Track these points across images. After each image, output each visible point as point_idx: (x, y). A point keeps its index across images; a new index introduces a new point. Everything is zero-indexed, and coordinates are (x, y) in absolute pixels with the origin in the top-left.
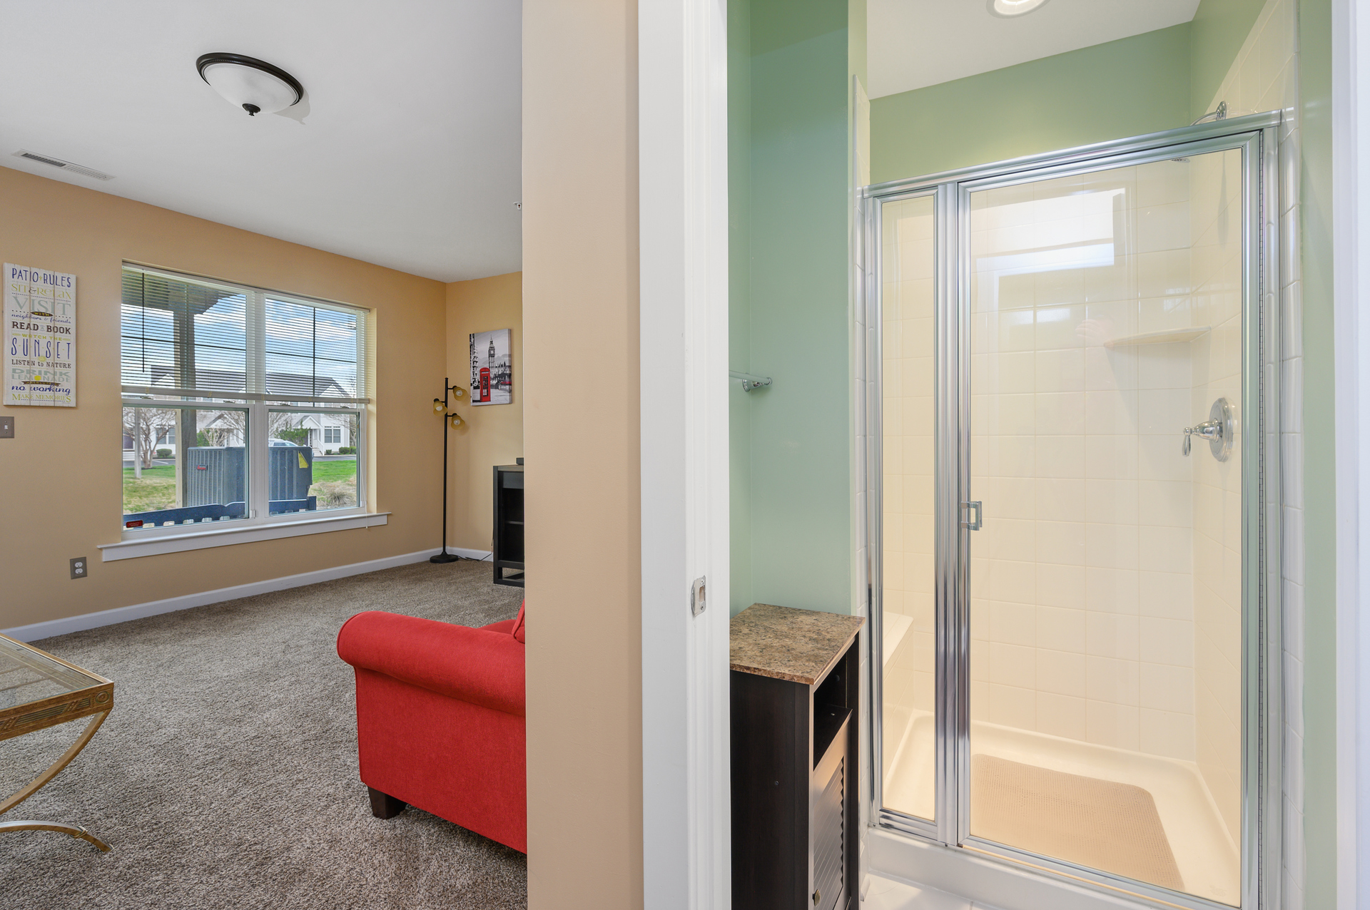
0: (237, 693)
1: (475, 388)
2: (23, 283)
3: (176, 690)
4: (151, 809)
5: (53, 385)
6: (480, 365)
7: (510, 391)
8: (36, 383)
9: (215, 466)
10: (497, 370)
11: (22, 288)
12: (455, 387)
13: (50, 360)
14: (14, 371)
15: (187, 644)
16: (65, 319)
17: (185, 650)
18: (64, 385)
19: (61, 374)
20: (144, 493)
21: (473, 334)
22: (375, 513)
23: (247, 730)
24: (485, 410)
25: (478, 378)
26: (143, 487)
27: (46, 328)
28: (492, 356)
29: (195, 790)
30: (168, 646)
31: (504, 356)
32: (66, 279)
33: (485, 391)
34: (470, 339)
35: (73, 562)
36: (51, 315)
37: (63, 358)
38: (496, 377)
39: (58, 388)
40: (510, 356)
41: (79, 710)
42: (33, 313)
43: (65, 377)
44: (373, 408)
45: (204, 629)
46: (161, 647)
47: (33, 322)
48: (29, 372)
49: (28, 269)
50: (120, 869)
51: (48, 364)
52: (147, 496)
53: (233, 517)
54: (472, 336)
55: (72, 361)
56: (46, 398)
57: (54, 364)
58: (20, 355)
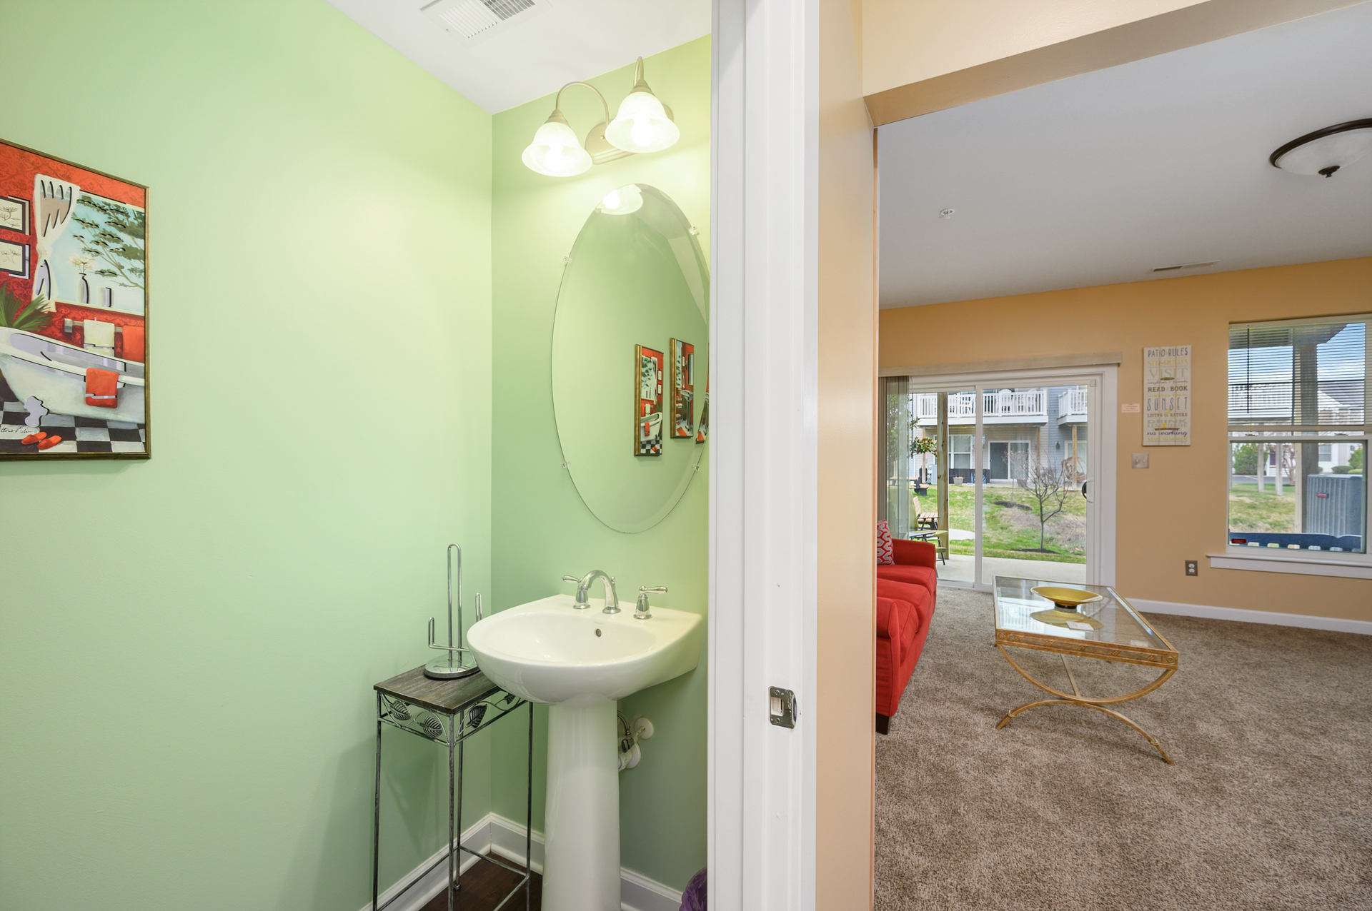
0: (1312, 713)
2: (1155, 359)
3: (1254, 687)
4: (1208, 759)
5: (1174, 430)
8: (1163, 429)
9: (1337, 495)
11: (1155, 363)
13: (1173, 412)
14: (1149, 422)
15: (1277, 655)
16: (1183, 380)
17: (1273, 660)
18: (1183, 430)
19: (1180, 421)
20: (1285, 510)
23: (1312, 748)
26: (1284, 504)
27: (1170, 389)
29: (1245, 765)
30: (1259, 651)
32: (1184, 350)
35: (1187, 563)
36: (1173, 379)
37: (1182, 410)
39: (1178, 432)
41: (1155, 661)
42: (1162, 379)
43: (1183, 423)
45: (1298, 648)
46: (1252, 650)
47: (1162, 385)
48: (1158, 421)
49: (1158, 348)
50: (1176, 780)
51: (1171, 415)
52: (1287, 513)
53: (1346, 549)
55: (1188, 411)
56: (1170, 439)
57: (1175, 415)
58: (1153, 411)
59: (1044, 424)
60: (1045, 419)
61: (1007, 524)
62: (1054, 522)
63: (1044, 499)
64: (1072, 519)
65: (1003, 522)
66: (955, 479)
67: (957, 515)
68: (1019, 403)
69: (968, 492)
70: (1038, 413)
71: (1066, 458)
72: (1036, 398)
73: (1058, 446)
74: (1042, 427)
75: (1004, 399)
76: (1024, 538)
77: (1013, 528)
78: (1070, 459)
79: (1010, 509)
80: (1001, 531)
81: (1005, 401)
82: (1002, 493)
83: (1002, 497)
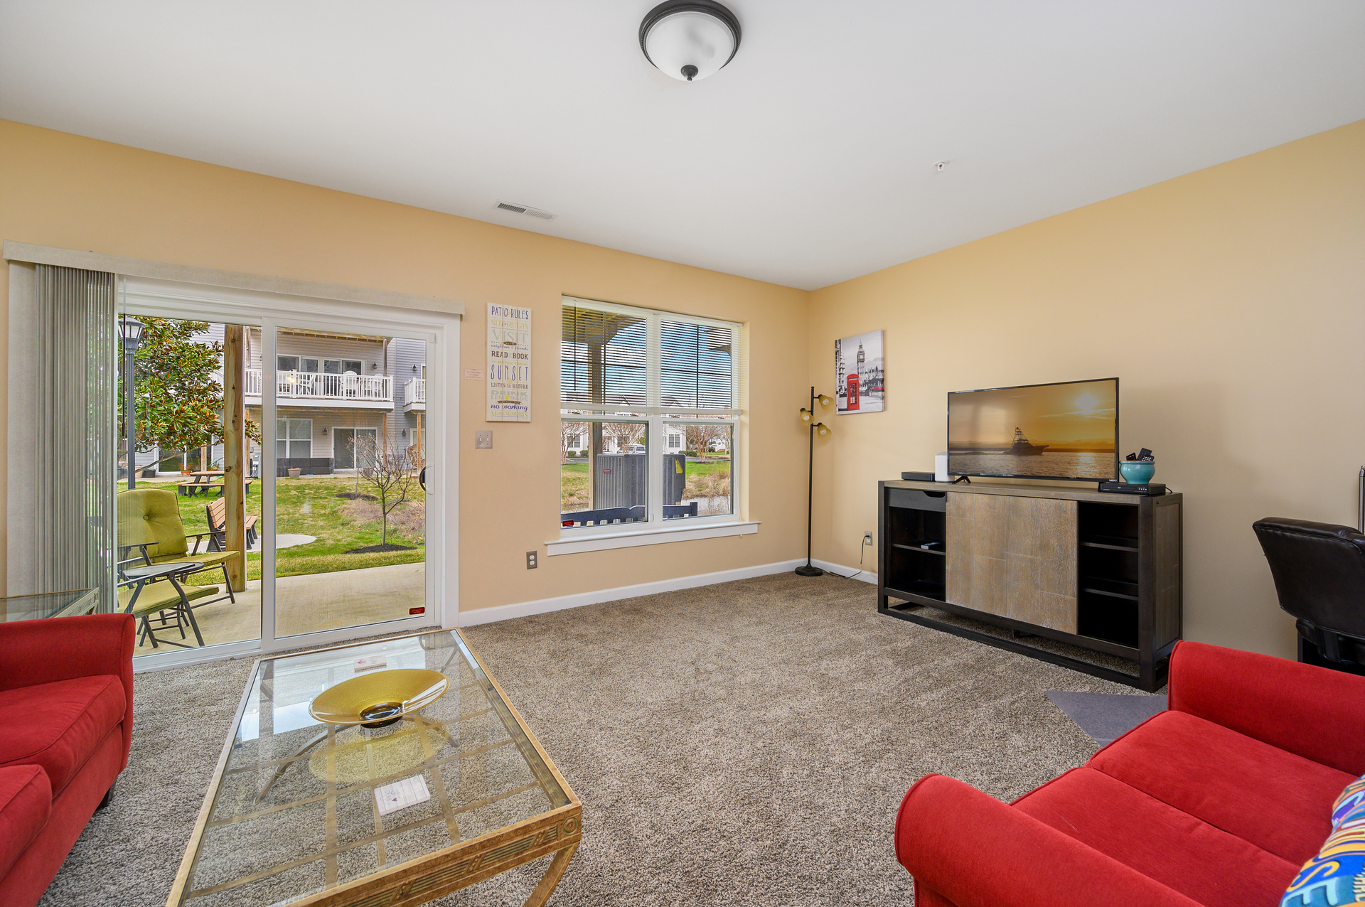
1: (841, 396)
2: (498, 318)
5: (516, 404)
6: (847, 372)
7: (883, 398)
8: (505, 402)
9: (616, 471)
10: (867, 376)
11: (498, 322)
12: (820, 396)
13: (515, 382)
14: (493, 392)
16: (524, 347)
18: (524, 404)
19: (522, 394)
21: (840, 340)
22: (747, 522)
24: (853, 419)
25: (845, 385)
27: (512, 355)
28: (860, 361)
31: (876, 360)
32: (525, 312)
33: (853, 400)
34: (836, 345)
35: (528, 554)
36: (515, 344)
37: (523, 382)
38: (866, 383)
39: (520, 406)
40: (883, 359)
41: (545, 844)
42: (505, 343)
43: (524, 396)
44: (745, 419)
47: (505, 350)
48: (502, 393)
49: (501, 306)
51: (513, 386)
53: (636, 520)
54: (838, 342)
55: (529, 383)
56: (510, 414)
57: (518, 386)
58: (496, 380)
59: (390, 410)
60: (391, 406)
61: (349, 519)
62: (400, 510)
63: (386, 489)
64: (417, 505)
65: (344, 516)
66: (291, 471)
67: (289, 514)
68: (365, 387)
69: (306, 485)
70: (385, 399)
71: (411, 444)
72: (383, 384)
73: (404, 434)
74: (388, 414)
75: (350, 381)
76: (367, 533)
77: (355, 523)
78: (414, 446)
79: (354, 501)
80: (341, 528)
81: (351, 383)
82: (347, 484)
83: (345, 488)
